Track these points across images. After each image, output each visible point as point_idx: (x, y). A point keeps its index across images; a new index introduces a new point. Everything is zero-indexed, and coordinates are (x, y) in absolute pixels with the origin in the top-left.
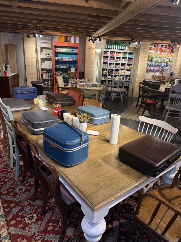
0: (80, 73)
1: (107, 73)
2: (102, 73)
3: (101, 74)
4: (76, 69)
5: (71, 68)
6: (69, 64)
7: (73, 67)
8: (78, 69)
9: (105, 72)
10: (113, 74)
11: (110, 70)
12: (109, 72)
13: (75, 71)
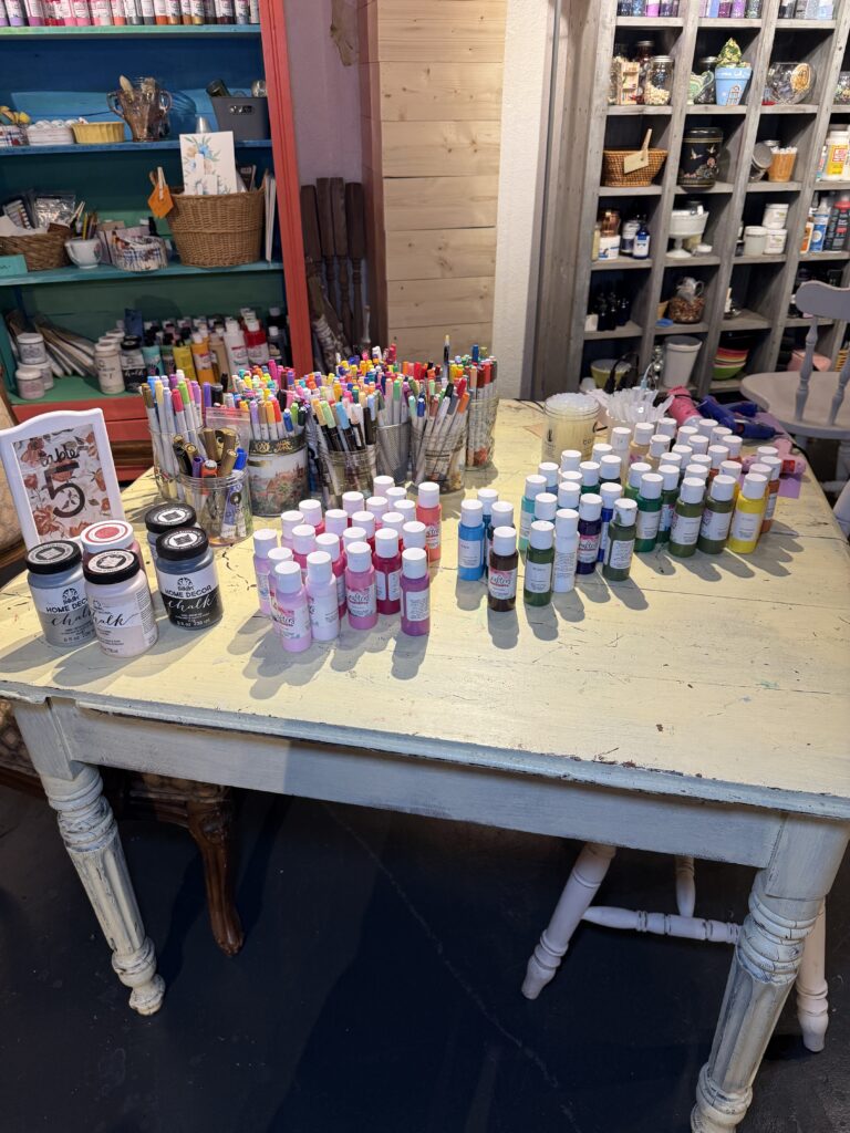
0: (316, 196)
1: (658, 179)
2: (606, 179)
3: (594, 191)
4: (250, 142)
5: (186, 142)
6: (147, 87)
7: (210, 128)
8: (275, 142)
9: (635, 160)
10: (738, 186)
11: (702, 137)
12: (685, 165)
13: (245, 179)
